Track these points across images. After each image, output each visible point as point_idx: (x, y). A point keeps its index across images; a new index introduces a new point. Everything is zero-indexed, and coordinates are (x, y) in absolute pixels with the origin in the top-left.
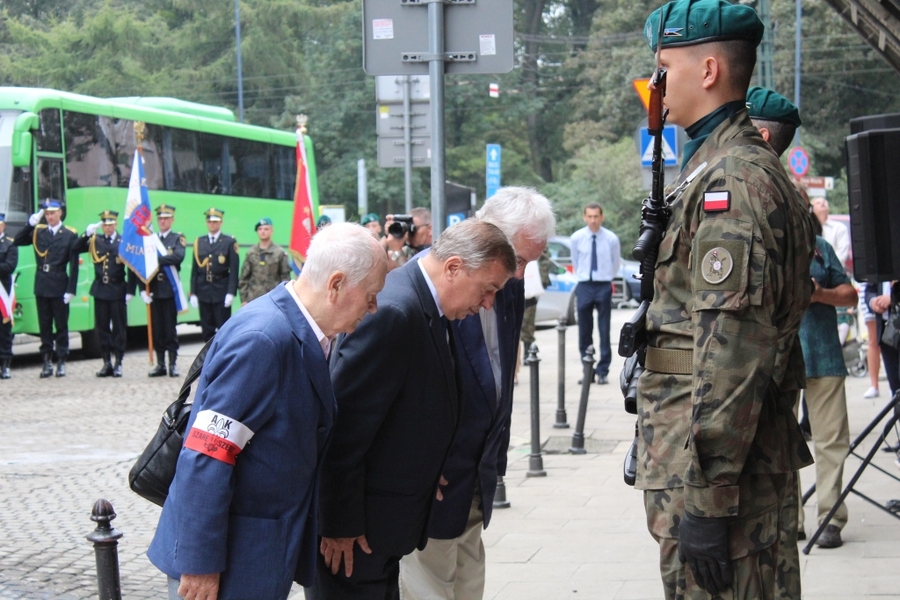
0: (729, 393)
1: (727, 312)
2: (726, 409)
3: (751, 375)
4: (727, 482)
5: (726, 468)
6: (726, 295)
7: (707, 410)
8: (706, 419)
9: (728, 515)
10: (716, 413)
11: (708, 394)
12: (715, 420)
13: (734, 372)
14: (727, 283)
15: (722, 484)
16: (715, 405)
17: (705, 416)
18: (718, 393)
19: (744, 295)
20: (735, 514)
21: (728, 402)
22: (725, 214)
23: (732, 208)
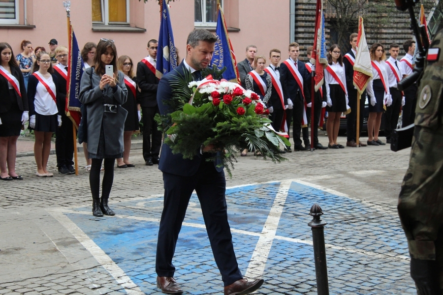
0: (422, 181)
1: (424, 127)
2: (419, 191)
3: (438, 170)
4: (426, 238)
5: (424, 229)
6: (425, 116)
7: (408, 190)
8: (407, 196)
9: (429, 259)
10: (414, 192)
11: (410, 180)
12: (412, 197)
13: (425, 167)
14: (426, 109)
15: (422, 238)
16: (413, 187)
17: (406, 194)
18: (416, 180)
19: (434, 118)
20: (434, 259)
21: (421, 186)
22: (436, 63)
23: (440, 59)
